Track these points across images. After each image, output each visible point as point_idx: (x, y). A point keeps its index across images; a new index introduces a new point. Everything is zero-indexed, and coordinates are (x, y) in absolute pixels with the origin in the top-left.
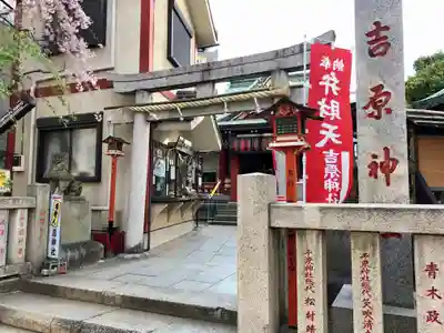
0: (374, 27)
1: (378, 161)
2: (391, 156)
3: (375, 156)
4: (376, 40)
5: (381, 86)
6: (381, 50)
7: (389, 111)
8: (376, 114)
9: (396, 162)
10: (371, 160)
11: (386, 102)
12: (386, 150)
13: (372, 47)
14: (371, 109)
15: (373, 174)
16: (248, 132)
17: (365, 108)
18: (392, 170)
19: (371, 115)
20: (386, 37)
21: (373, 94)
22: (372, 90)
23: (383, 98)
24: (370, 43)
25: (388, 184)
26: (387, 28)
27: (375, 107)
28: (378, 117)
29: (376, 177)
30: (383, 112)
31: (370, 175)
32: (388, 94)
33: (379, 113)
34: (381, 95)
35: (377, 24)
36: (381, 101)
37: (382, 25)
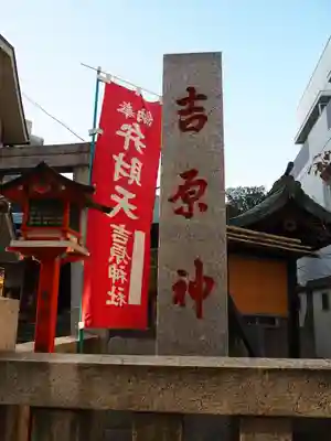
0: (187, 94)
1: (186, 280)
2: (205, 273)
3: (182, 273)
4: (190, 111)
5: (194, 173)
6: (195, 123)
7: (203, 207)
8: (186, 210)
9: (210, 282)
10: (176, 278)
11: (202, 192)
12: (198, 264)
13: (184, 118)
14: (180, 203)
15: (179, 299)
17: (176, 198)
18: (206, 294)
19: (179, 212)
20: (201, 109)
21: (182, 182)
22: (184, 176)
23: (197, 189)
24: (182, 113)
25: (199, 315)
26: (202, 97)
27: (185, 200)
28: (189, 215)
29: (183, 305)
30: (195, 204)
31: (175, 300)
32: (203, 184)
33: (191, 209)
34: (193, 184)
35: (191, 90)
36: (193, 192)
37: (197, 93)
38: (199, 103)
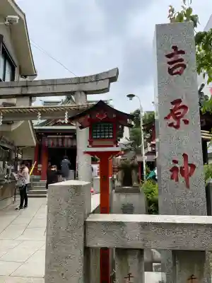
0: (173, 51)
1: (177, 165)
2: (190, 161)
3: (175, 162)
4: (175, 61)
5: (180, 101)
6: (178, 69)
7: (186, 122)
8: (175, 124)
9: (193, 167)
10: (172, 165)
11: (185, 113)
12: (185, 156)
13: (171, 67)
14: (172, 120)
15: (174, 177)
16: (55, 134)
17: (166, 118)
18: (190, 175)
19: (171, 125)
20: (181, 60)
21: (173, 107)
22: (172, 103)
23: (181, 111)
24: (169, 63)
25: (188, 186)
26: (182, 52)
28: (177, 127)
29: (177, 180)
30: (182, 122)
31: (172, 178)
32: (185, 107)
33: (178, 123)
34: (180, 108)
35: (175, 48)
36: (179, 113)
37: (179, 50)
38: (180, 57)
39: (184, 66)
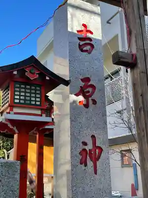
0: (83, 28)
1: (88, 148)
2: (98, 144)
3: (85, 144)
4: (84, 39)
5: (89, 79)
6: (88, 48)
7: (94, 102)
10: (81, 147)
11: (93, 93)
12: (93, 137)
13: (82, 43)
15: (83, 162)
18: (99, 158)
21: (82, 84)
22: (82, 80)
23: (90, 89)
24: (79, 39)
25: (96, 173)
26: (91, 32)
28: (87, 106)
29: (86, 165)
30: (91, 102)
31: (81, 162)
32: (93, 87)
33: (88, 102)
35: (84, 26)
36: (88, 92)
37: (88, 29)
38: (89, 35)
39: (92, 46)
